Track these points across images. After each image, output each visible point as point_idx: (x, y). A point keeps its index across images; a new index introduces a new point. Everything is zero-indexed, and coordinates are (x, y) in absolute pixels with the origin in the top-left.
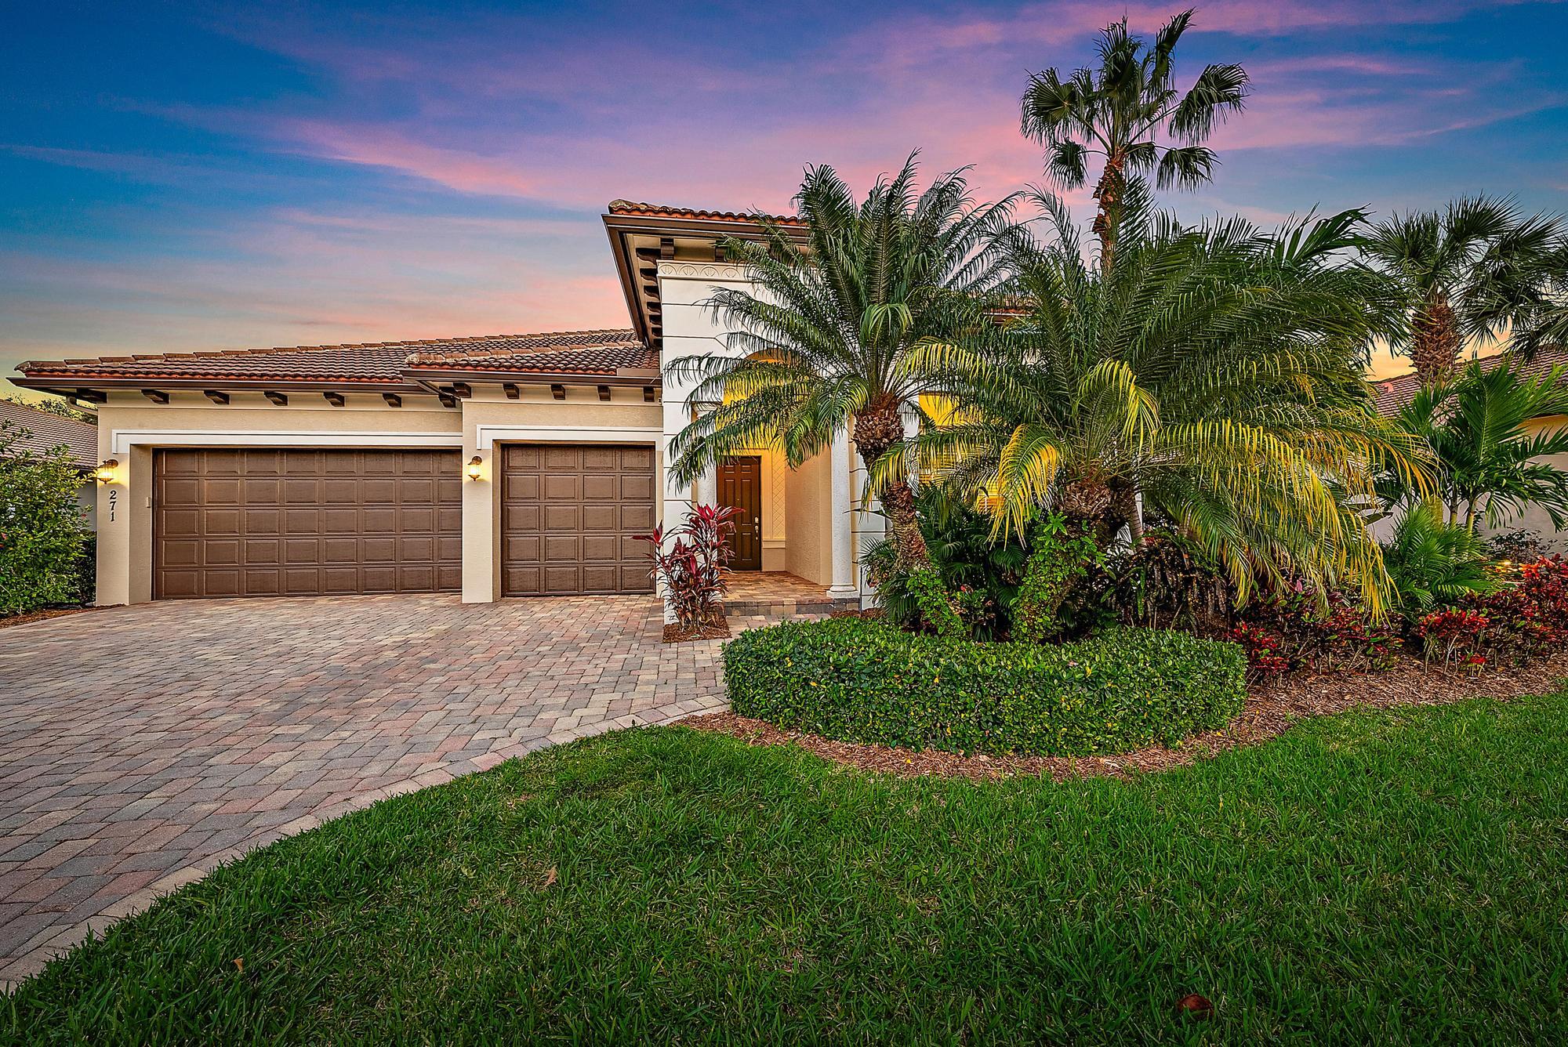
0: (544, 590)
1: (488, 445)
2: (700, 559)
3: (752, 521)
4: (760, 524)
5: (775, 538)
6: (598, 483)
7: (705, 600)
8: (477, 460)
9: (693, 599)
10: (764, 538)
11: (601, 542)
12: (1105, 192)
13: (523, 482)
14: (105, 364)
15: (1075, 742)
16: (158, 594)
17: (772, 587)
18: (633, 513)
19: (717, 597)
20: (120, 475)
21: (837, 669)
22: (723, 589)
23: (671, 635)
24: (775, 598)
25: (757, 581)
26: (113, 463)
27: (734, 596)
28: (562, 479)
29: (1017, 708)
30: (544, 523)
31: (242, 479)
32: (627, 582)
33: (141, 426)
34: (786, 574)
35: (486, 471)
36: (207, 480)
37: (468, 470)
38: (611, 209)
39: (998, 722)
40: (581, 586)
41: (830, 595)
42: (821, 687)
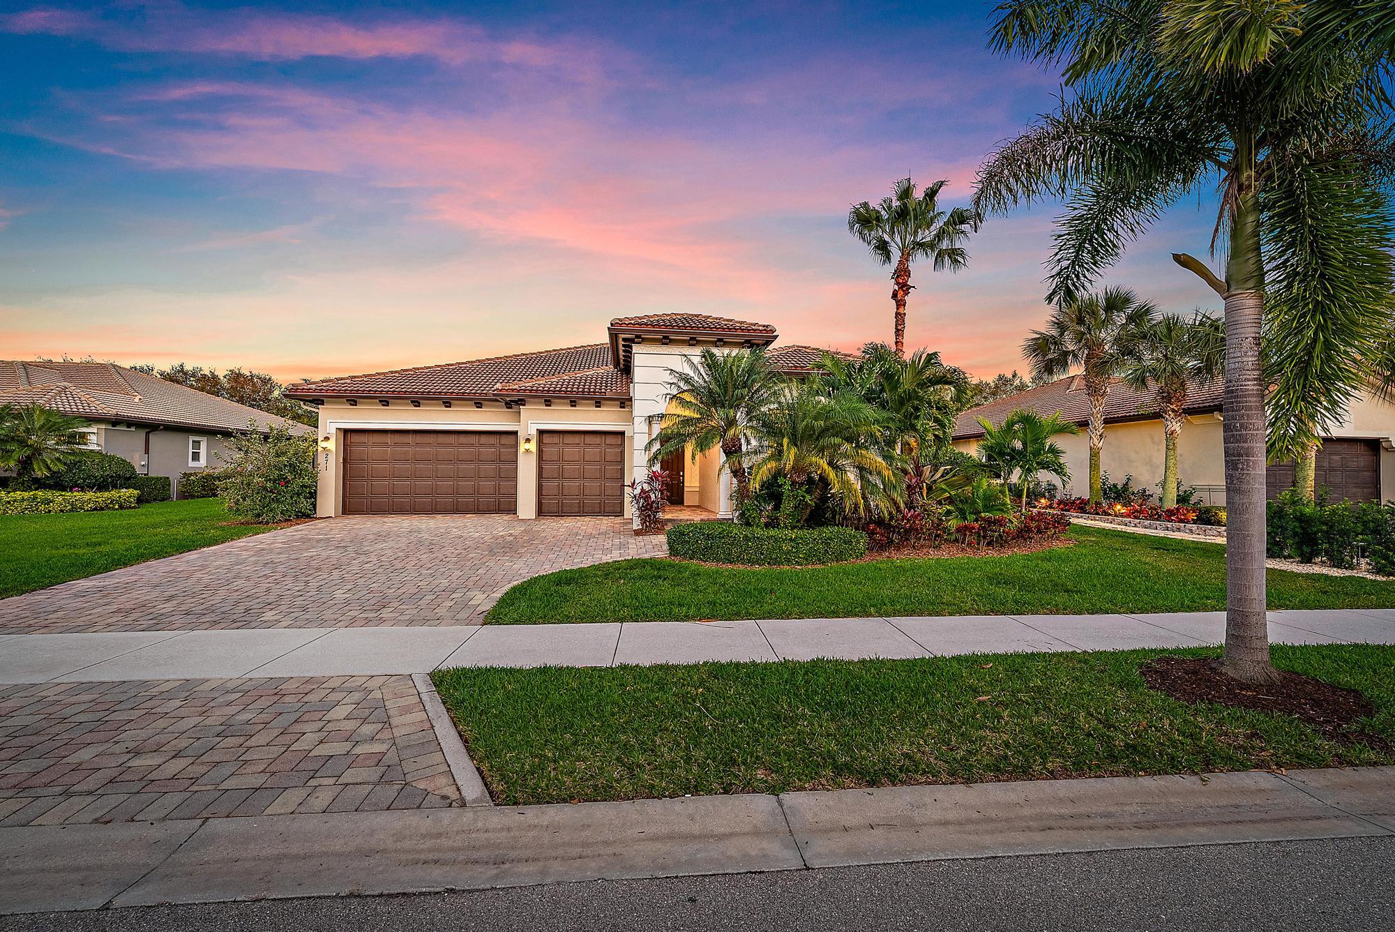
0: (561, 512)
1: (534, 432)
2: (653, 496)
3: (679, 474)
4: (683, 476)
5: (693, 485)
6: (592, 453)
7: (655, 516)
8: (528, 440)
9: (649, 516)
10: (686, 485)
11: (593, 486)
12: (898, 277)
13: (549, 451)
14: (324, 384)
15: (788, 561)
16: (344, 513)
17: (689, 513)
18: (611, 469)
19: (660, 515)
20: (331, 445)
21: (708, 535)
22: (664, 511)
23: (637, 533)
24: (690, 518)
25: (681, 510)
26: (327, 439)
27: (668, 516)
28: (571, 450)
29: (768, 548)
30: (561, 476)
31: (391, 448)
32: (607, 509)
33: (342, 418)
34: (698, 507)
35: (533, 446)
36: (371, 448)
37: (523, 446)
38: (612, 324)
39: (762, 554)
40: (581, 511)
41: (719, 517)
42: (702, 543)
